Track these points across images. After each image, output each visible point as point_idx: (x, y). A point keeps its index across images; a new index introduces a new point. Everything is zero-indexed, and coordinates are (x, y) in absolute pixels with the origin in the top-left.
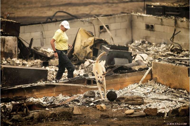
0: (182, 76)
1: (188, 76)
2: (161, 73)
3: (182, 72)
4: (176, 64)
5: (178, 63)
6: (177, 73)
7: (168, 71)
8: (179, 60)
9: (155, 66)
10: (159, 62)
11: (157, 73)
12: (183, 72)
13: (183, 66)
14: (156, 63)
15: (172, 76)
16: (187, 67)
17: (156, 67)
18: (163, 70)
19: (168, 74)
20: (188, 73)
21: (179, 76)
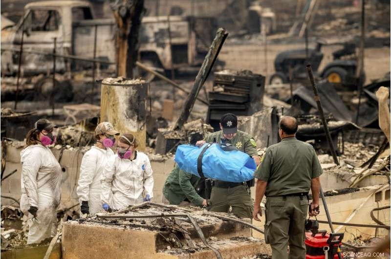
0: (139, 252)
1: (155, 252)
2: (84, 248)
3: (141, 243)
4: (125, 227)
5: (127, 225)
6: (127, 245)
7: (105, 243)
8: (127, 219)
9: (71, 233)
10: (82, 225)
11: (75, 250)
12: (143, 244)
13: (142, 229)
14: (74, 227)
15: (115, 252)
16: (152, 232)
17: (73, 236)
18: (90, 242)
19: (103, 250)
20: (154, 245)
21: (133, 253)
